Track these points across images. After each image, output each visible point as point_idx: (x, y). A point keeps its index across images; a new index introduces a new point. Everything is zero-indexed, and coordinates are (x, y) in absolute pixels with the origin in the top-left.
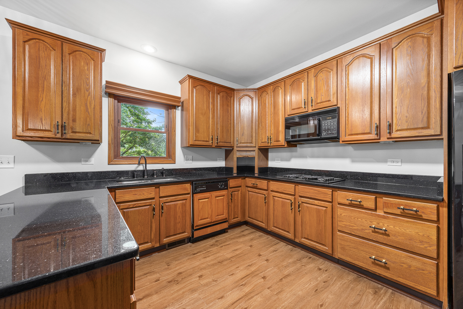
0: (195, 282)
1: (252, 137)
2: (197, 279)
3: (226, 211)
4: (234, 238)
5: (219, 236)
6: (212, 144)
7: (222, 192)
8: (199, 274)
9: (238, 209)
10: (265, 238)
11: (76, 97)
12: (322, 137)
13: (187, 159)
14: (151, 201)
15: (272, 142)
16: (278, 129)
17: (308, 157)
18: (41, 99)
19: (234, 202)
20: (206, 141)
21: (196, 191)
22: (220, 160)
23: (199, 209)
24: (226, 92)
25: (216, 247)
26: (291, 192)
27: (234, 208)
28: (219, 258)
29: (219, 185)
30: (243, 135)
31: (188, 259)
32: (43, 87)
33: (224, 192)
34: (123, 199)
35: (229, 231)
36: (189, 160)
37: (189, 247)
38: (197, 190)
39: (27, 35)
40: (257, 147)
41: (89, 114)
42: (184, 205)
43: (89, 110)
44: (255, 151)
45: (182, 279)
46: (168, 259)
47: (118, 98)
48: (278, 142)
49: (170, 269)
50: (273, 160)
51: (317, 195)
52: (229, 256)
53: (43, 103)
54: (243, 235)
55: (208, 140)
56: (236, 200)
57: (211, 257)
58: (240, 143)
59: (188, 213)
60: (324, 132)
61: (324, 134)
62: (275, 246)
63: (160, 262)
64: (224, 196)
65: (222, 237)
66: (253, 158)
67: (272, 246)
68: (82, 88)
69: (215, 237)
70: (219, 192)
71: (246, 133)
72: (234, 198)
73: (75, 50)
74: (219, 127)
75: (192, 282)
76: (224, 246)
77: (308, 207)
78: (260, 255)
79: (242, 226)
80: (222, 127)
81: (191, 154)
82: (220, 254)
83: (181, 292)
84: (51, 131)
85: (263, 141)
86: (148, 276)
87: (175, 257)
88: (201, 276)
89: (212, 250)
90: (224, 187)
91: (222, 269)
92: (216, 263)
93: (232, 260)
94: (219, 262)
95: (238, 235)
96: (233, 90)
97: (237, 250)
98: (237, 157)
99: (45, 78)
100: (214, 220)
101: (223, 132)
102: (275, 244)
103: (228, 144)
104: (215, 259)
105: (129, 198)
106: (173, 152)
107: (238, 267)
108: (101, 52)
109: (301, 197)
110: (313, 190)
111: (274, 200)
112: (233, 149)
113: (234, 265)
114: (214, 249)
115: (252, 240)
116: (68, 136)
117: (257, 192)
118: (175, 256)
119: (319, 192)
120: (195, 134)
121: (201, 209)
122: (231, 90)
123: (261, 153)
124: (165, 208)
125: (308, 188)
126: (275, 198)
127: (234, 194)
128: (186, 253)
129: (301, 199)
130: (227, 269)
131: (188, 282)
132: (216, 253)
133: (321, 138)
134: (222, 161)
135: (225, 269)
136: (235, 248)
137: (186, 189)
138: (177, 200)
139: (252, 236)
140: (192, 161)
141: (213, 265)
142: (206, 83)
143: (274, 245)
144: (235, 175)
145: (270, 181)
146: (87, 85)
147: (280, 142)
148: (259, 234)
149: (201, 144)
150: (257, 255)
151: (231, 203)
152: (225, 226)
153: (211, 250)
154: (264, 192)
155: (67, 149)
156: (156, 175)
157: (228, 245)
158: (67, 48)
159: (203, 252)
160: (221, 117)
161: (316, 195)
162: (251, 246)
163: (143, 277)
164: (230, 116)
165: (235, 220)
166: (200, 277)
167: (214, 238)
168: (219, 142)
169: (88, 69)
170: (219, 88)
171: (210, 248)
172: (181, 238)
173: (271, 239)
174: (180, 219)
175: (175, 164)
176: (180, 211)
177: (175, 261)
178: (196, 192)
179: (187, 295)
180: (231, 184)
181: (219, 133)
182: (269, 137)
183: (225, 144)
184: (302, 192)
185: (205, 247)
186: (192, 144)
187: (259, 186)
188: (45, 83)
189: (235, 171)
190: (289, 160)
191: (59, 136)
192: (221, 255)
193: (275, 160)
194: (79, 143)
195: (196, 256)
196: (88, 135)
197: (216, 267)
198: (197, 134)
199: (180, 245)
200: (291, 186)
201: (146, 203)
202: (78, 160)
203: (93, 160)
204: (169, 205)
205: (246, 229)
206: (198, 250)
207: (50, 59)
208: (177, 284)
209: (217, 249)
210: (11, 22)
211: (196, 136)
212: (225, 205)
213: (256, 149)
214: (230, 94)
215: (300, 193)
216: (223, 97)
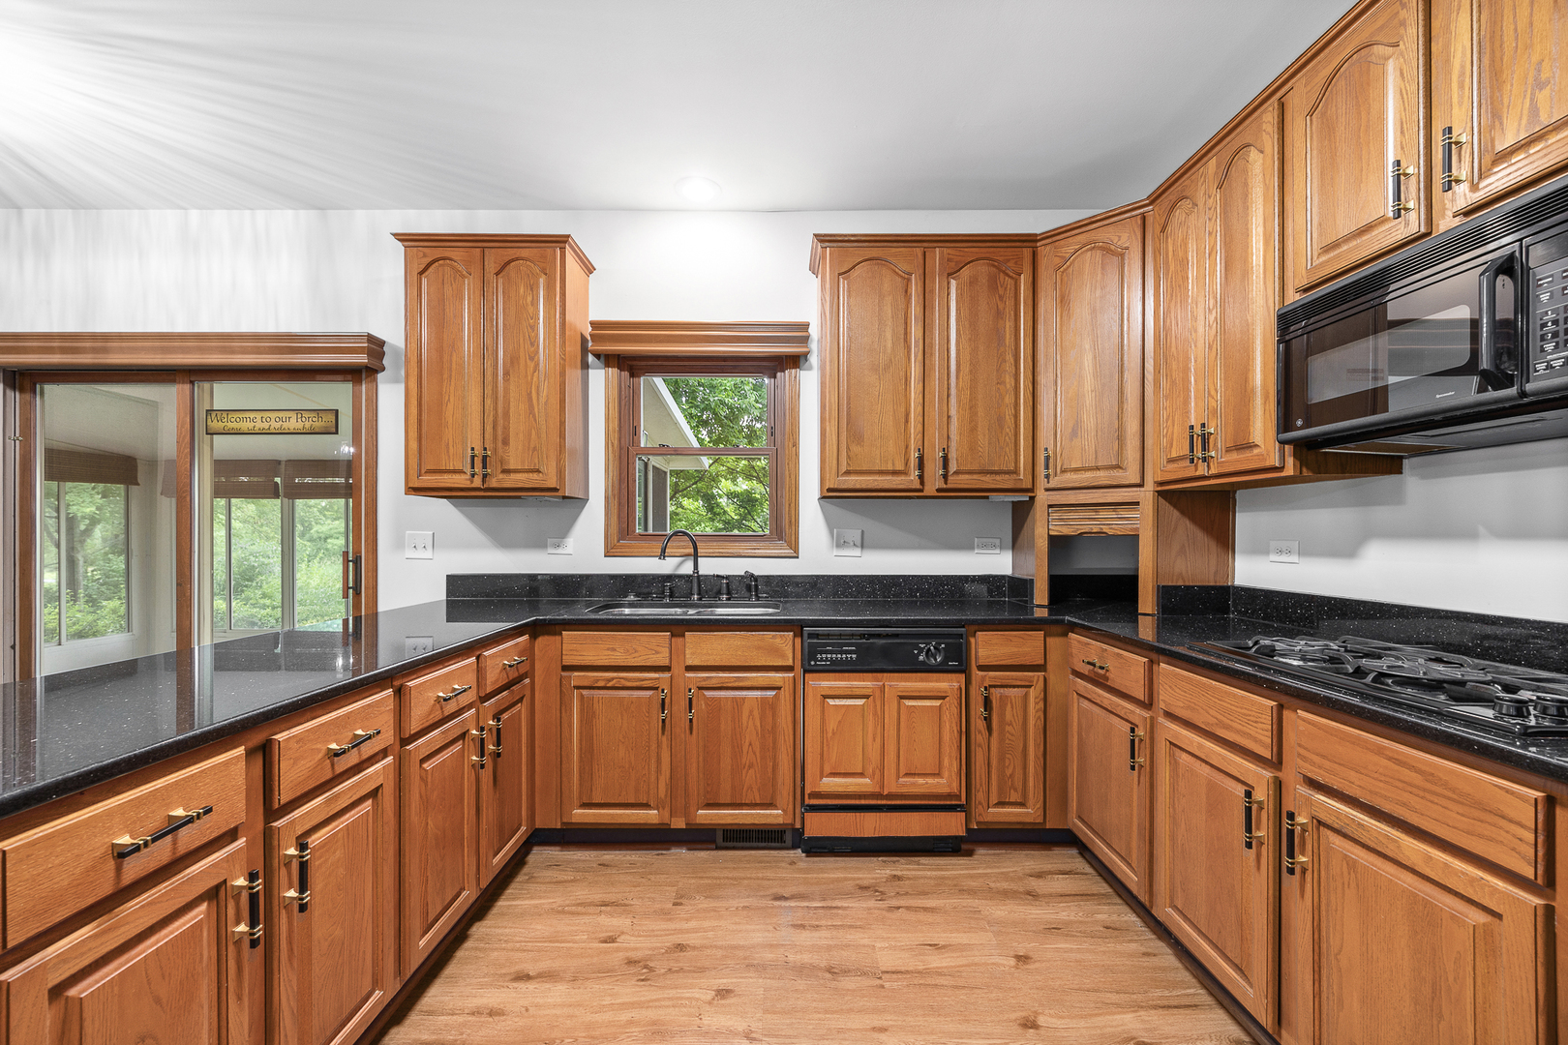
0: (694, 1003)
1: (1121, 439)
2: (703, 997)
3: (951, 764)
4: (972, 892)
5: (924, 860)
6: (922, 483)
7: (937, 681)
8: (723, 982)
9: (1025, 767)
10: (1133, 946)
11: (509, 380)
12: (1529, 387)
13: (840, 543)
14: (656, 675)
15: (1213, 454)
16: (1246, 380)
17: (1481, 530)
18: (447, 398)
19: (1002, 732)
20: (895, 473)
21: (816, 665)
22: (984, 546)
23: (823, 731)
24: (987, 259)
25: (872, 903)
26: (1255, 740)
27: (1002, 759)
28: (845, 953)
29: (921, 650)
30: (1074, 434)
31: (745, 907)
32: (451, 370)
33: (948, 683)
34: (580, 658)
35: (981, 851)
36: (848, 547)
37: (788, 867)
38: (816, 660)
39: (425, 256)
40: (1150, 486)
41: (535, 420)
42: (769, 707)
43: (536, 410)
44: (1138, 503)
45: (670, 970)
46: (693, 881)
47: (630, 363)
48: (1247, 454)
49: (670, 920)
50: (1260, 549)
51: (1414, 801)
52: (887, 960)
53: (450, 406)
54: (1029, 893)
55: (900, 467)
56: (1010, 724)
57: (824, 933)
58: (1063, 471)
59: (785, 741)
60: (1549, 347)
61: (1549, 367)
62: (1155, 1018)
63: (668, 880)
64: (943, 698)
65: (929, 870)
66: (1132, 541)
67: (1138, 1007)
68: (522, 354)
69: (902, 860)
70: (922, 680)
71: (1089, 421)
72: (1002, 715)
73: (507, 259)
74: (953, 412)
75: (682, 998)
76: (908, 908)
77: (1352, 865)
78: (1029, 1024)
79: (1057, 851)
80: (970, 408)
81: (856, 523)
82: (862, 935)
83: (625, 1016)
84: (465, 473)
85: (1174, 455)
86: (606, 913)
87: (718, 882)
88: (728, 991)
89: (845, 908)
90: (946, 660)
91: (814, 1004)
92: (814, 968)
93: (887, 985)
94: (830, 970)
95: (1005, 885)
96: (1029, 241)
97: (944, 947)
98: (1051, 533)
99: (453, 347)
100: (891, 787)
101: (973, 430)
102: (1166, 1003)
103: (998, 478)
104: (829, 948)
105: (596, 658)
106: (790, 517)
107: (883, 1030)
108: (562, 245)
109: (1314, 784)
110: (1390, 759)
111: (1174, 764)
112: (1032, 499)
113: (876, 1011)
114: (859, 906)
115: (1054, 929)
116: (493, 483)
117: (1106, 703)
118: (720, 878)
119: (1428, 786)
120: (848, 448)
121: (834, 734)
122: (1018, 244)
123: (1176, 513)
124: (700, 706)
125: (1356, 742)
126: (1178, 752)
127: (1003, 699)
128: (759, 882)
129: (1309, 801)
130: (833, 1012)
131: (674, 991)
132: (851, 927)
133: (1523, 394)
134: (998, 551)
135: (826, 1012)
136: (941, 938)
137: (775, 651)
138: (741, 684)
139: (1066, 913)
140: (859, 549)
141: (801, 970)
142: (895, 244)
143: (1155, 1007)
144: (1041, 613)
145: (1161, 658)
146: (532, 344)
147: (1256, 451)
148: (1115, 917)
149: (870, 487)
150: (1013, 1016)
151: (985, 733)
152: (951, 825)
153: (846, 905)
154: (1133, 712)
155: (517, 517)
156: (728, 594)
157: (925, 909)
158: (493, 260)
159: (813, 900)
160: (966, 369)
161: (1406, 797)
162: (1023, 959)
163: (592, 910)
164: (1010, 358)
165: (1009, 813)
166: (723, 993)
167: (894, 862)
168: (956, 473)
169: (535, 303)
170: (949, 251)
171: (848, 895)
172: (756, 822)
173: (1164, 969)
174: (755, 753)
175: (798, 557)
176: (755, 726)
177: (706, 897)
178: (815, 668)
179: (629, 1037)
180: (982, 652)
181: (952, 436)
182: (1198, 430)
183: (988, 478)
184: (1316, 759)
185: (832, 886)
186: (832, 486)
187: (1116, 678)
188: (454, 358)
189: (1041, 595)
190: (1347, 549)
191: (477, 482)
192: (866, 942)
193: (1267, 553)
194: (519, 497)
195: (780, 907)
196: (535, 476)
197: (801, 984)
198: (855, 449)
199: (763, 844)
200: (1253, 703)
201: (643, 680)
202: (539, 544)
203: (571, 543)
204: (713, 699)
205: (1067, 867)
206: (802, 889)
207: (462, 299)
208: (643, 980)
209: (869, 909)
210: (402, 237)
211: (848, 457)
212: (946, 736)
213: (1146, 495)
214: (1011, 264)
215: (1304, 759)
216: (973, 281)
